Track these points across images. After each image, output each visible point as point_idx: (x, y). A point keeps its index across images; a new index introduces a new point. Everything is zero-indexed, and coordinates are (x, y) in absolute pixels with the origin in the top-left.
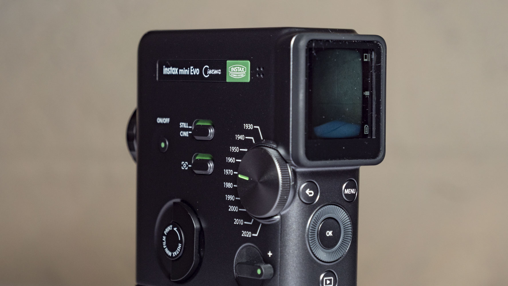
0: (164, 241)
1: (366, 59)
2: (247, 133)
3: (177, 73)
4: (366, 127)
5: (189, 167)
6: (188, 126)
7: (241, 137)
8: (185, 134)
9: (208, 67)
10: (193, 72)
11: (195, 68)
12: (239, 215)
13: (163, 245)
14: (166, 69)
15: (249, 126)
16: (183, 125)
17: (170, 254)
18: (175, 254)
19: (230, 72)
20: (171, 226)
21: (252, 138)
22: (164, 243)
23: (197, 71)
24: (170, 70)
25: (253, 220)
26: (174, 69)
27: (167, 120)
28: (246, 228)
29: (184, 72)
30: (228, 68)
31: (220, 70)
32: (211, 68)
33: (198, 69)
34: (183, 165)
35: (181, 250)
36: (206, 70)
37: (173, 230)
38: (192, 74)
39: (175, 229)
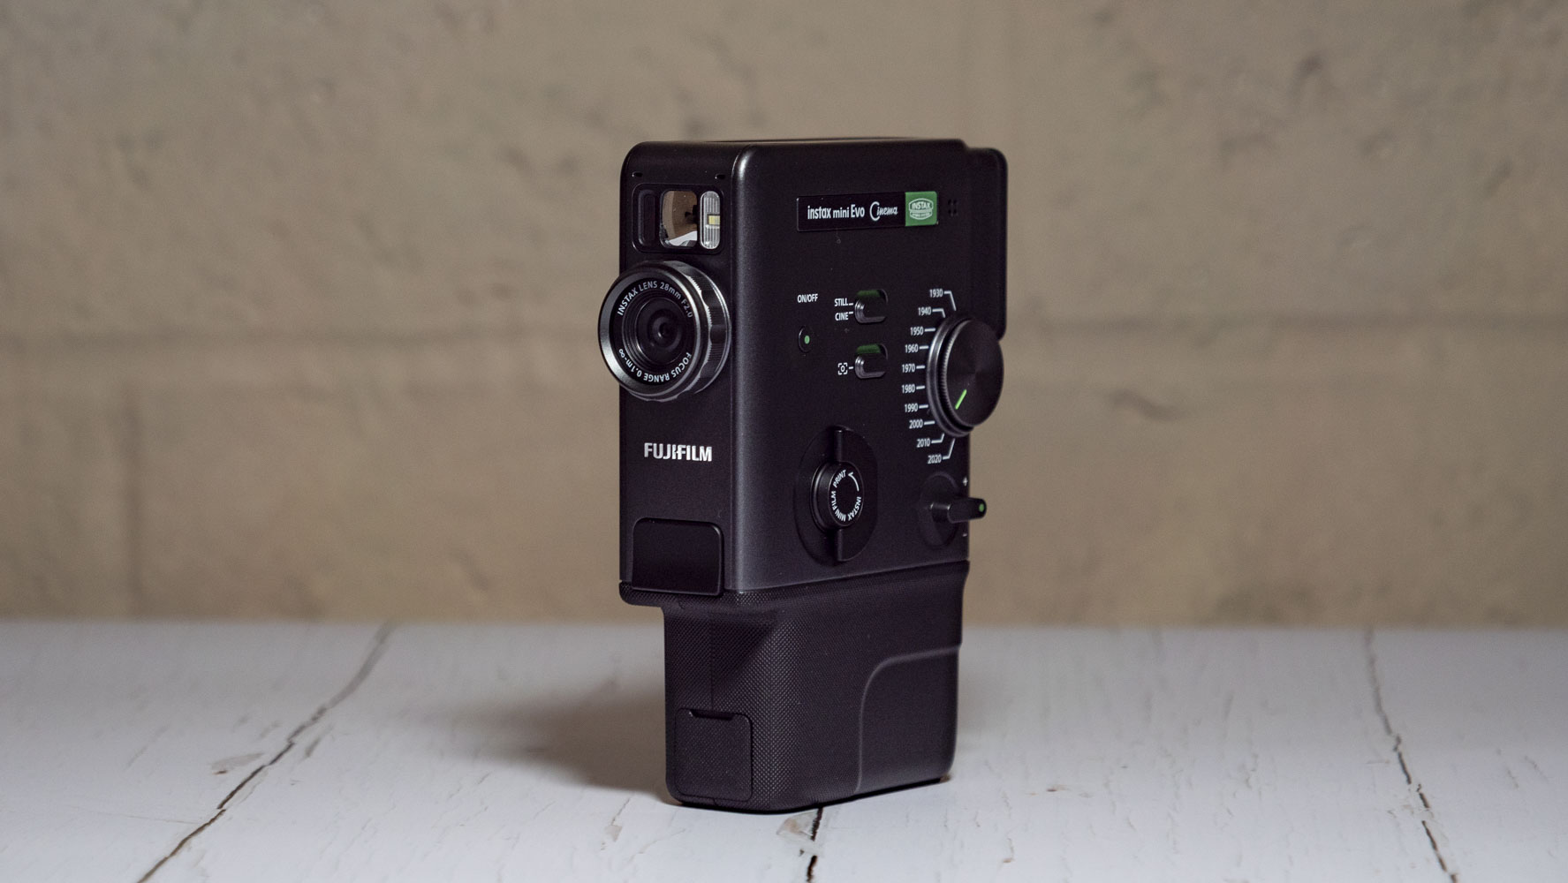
0: (833, 499)
2: (935, 303)
3: (829, 215)
5: (849, 371)
6: (848, 303)
7: (925, 311)
8: (844, 316)
9: (878, 204)
10: (854, 213)
11: (858, 206)
12: (924, 432)
13: (831, 507)
14: (812, 210)
15: (936, 293)
16: (841, 302)
17: (842, 517)
18: (853, 514)
19: (911, 211)
20: (844, 471)
21: (941, 310)
22: (834, 502)
23: (860, 212)
24: (818, 212)
25: (943, 435)
26: (824, 210)
27: (814, 297)
28: (934, 449)
29: (840, 213)
30: (908, 204)
31: (896, 208)
32: (882, 206)
33: (862, 209)
34: (839, 369)
35: (860, 507)
36: (875, 208)
37: (847, 477)
38: (853, 216)
39: (850, 475)
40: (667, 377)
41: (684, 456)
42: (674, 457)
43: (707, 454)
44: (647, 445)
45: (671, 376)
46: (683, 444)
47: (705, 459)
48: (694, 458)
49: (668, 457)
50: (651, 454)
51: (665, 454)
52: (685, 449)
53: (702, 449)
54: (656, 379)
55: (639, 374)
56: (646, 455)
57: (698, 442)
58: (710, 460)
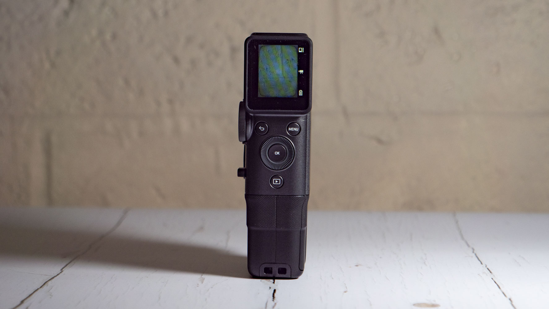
1: (301, 51)
4: (301, 91)
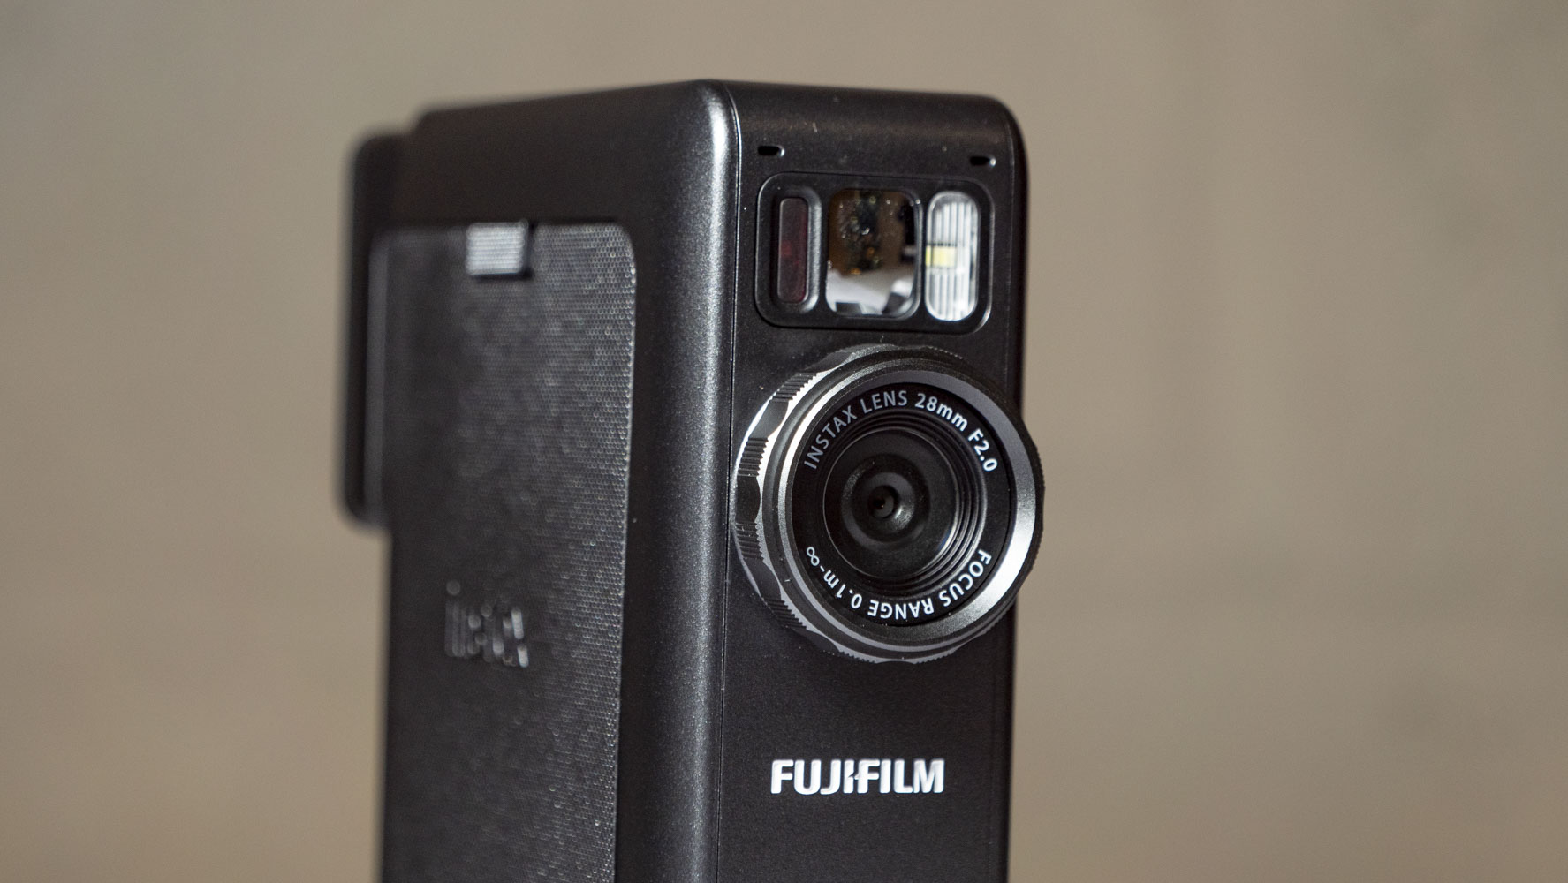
40: (929, 608)
41: (874, 785)
42: (848, 789)
43: (931, 777)
44: (778, 766)
45: (937, 603)
46: (871, 757)
47: (927, 789)
48: (900, 788)
49: (834, 788)
50: (789, 785)
51: (825, 781)
52: (877, 770)
53: (920, 765)
54: (901, 612)
55: (857, 601)
56: (776, 788)
57: (910, 751)
58: (939, 789)
